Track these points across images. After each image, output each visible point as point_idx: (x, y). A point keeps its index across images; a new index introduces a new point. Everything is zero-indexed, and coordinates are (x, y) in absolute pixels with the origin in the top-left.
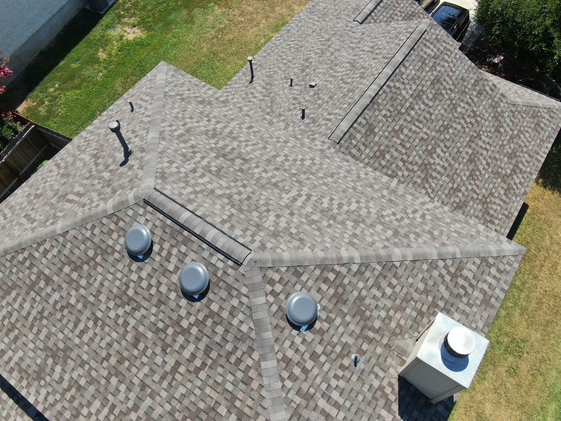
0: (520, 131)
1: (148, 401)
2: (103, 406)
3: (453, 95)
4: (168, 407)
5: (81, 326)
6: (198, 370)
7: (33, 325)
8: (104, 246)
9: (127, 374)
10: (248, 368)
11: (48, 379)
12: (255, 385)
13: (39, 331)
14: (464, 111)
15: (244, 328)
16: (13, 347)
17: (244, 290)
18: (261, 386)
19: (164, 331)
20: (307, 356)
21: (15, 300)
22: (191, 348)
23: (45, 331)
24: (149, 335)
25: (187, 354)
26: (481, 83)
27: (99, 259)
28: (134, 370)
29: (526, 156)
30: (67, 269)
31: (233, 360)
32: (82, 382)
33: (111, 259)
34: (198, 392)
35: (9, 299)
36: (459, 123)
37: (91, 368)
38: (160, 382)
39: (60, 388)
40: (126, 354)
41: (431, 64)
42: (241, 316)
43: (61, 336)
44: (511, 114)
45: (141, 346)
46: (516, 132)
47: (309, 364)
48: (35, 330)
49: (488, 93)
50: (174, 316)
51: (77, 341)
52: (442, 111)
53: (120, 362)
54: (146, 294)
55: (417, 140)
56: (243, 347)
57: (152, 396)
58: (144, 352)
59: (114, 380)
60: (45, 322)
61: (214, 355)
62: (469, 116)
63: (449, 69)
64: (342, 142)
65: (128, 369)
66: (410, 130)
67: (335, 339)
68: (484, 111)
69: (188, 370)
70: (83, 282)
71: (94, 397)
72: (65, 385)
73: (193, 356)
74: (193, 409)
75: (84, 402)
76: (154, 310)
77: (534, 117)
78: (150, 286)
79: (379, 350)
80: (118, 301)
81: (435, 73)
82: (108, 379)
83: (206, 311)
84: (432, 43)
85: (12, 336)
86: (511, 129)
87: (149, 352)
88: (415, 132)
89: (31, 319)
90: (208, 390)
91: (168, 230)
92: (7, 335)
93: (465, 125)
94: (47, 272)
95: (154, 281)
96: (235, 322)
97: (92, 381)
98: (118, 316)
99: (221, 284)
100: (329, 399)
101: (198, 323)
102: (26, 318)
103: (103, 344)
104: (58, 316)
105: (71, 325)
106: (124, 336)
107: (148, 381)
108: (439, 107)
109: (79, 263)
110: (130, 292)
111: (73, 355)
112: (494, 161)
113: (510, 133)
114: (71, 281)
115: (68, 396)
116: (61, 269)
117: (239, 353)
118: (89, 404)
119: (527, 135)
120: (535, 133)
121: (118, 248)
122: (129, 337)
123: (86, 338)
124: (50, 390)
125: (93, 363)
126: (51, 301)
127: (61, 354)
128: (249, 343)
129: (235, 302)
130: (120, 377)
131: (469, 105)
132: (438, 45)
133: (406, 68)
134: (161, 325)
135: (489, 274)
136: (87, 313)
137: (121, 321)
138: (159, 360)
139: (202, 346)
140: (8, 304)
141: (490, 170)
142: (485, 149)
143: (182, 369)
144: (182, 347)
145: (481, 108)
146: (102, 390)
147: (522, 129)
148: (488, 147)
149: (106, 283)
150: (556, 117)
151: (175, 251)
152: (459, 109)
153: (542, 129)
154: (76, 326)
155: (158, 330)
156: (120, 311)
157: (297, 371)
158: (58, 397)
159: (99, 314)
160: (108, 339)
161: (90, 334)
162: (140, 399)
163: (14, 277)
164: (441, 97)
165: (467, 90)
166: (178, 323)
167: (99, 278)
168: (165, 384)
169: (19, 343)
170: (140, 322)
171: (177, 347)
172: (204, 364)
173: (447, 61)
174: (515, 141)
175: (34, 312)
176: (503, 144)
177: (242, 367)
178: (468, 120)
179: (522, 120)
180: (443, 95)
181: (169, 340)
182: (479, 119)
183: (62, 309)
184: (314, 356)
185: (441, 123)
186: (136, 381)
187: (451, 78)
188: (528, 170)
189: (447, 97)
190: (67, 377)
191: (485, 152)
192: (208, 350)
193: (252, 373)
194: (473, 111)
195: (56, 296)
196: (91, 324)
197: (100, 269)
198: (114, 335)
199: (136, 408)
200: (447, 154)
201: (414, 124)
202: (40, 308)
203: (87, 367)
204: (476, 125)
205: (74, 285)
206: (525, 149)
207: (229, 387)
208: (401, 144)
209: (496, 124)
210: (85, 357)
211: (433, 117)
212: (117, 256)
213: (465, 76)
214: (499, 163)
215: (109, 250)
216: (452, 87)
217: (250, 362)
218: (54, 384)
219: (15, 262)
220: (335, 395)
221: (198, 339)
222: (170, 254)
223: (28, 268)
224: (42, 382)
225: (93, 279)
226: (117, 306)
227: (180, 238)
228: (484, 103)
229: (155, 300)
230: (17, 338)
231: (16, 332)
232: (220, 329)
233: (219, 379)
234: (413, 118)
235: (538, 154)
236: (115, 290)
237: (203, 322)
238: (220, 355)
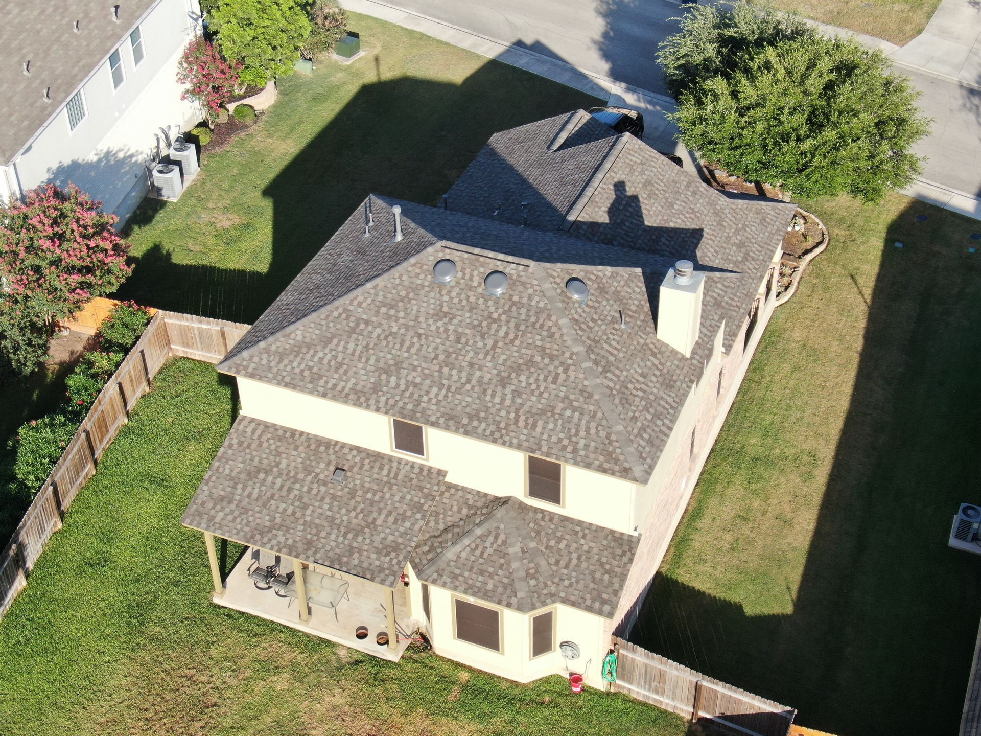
0: (744, 225)
1: (478, 373)
2: (440, 389)
3: (667, 195)
4: (495, 372)
5: (407, 344)
6: (512, 342)
7: (360, 357)
8: (414, 286)
9: (456, 362)
10: (550, 327)
11: (385, 389)
12: (557, 336)
13: (368, 360)
14: (681, 208)
15: (541, 305)
16: (344, 378)
17: (535, 282)
18: (562, 335)
19: (480, 325)
20: (588, 319)
21: (338, 345)
22: (504, 328)
23: (373, 358)
24: (468, 331)
25: (501, 333)
26: (693, 185)
27: (411, 295)
28: (461, 357)
29: (756, 246)
30: (384, 310)
31: (537, 326)
32: (418, 380)
33: (422, 292)
34: (516, 354)
35: (332, 346)
36: (679, 218)
37: (423, 369)
38: (485, 358)
39: (398, 391)
40: (451, 350)
41: (639, 170)
42: (537, 298)
43: (389, 356)
44: (732, 211)
45: (463, 340)
46: (740, 226)
47: (591, 324)
48: (364, 360)
49: (703, 193)
50: (486, 314)
51: (406, 355)
52: (659, 208)
53: (448, 356)
54: (459, 306)
55: (641, 231)
56: (544, 316)
57: (480, 369)
58: (467, 343)
59: (446, 370)
60: (371, 351)
61: (522, 327)
62: (687, 212)
63: (658, 174)
64: (571, 231)
65: (456, 359)
66: (632, 223)
67: (605, 313)
68: (702, 208)
69: (505, 344)
70: (401, 314)
71: (431, 387)
72: (403, 387)
73: (507, 334)
74: (515, 365)
75: (423, 393)
76: (468, 315)
77: (758, 214)
78: (461, 301)
79: (639, 323)
80: (436, 318)
81: (645, 177)
82: (440, 371)
83: (510, 303)
84: (636, 152)
85: (341, 371)
86: (734, 223)
87: (471, 342)
88: (636, 225)
89: (357, 353)
90: (523, 351)
91: (466, 261)
92: (336, 372)
93: (685, 220)
94: (365, 317)
95: (463, 296)
96: (533, 303)
97: (425, 377)
98: (438, 328)
99: (517, 283)
100: (610, 345)
101: (504, 312)
102: (353, 354)
103: (430, 349)
104: (384, 343)
105: (397, 346)
106: (447, 338)
107: (475, 361)
108: (656, 205)
109: (394, 302)
110: (445, 309)
111: (404, 365)
112: (722, 249)
113: (734, 226)
114: (389, 317)
115: (407, 394)
116: (378, 312)
117: (541, 321)
118: (427, 393)
119: (753, 228)
120: (761, 227)
121: (427, 283)
122: (452, 338)
123: (413, 350)
124: (389, 396)
125: (423, 365)
126: (375, 335)
127: (393, 368)
128: (546, 312)
129: (530, 291)
130: (450, 366)
131: (686, 203)
132: (642, 154)
133: (616, 173)
134: (476, 323)
135: (717, 287)
136: (411, 333)
137: (442, 330)
138: (480, 344)
139: (512, 325)
140: (331, 350)
141: (720, 256)
142: (711, 239)
143: (500, 344)
144: (497, 331)
145: (698, 205)
146: (437, 379)
147: (746, 223)
148: (713, 238)
149: (422, 309)
150: (783, 213)
151: (476, 273)
152: (675, 206)
153: (769, 224)
154: (402, 345)
155: (474, 327)
156: (440, 324)
157: (583, 326)
158: (397, 398)
159: (421, 331)
160: (434, 345)
161: (417, 346)
162: (470, 375)
163: (332, 330)
164: (655, 197)
165: (680, 190)
166: (490, 317)
167: (415, 308)
168: (489, 358)
169: (350, 373)
170: (459, 325)
171: (492, 332)
172: (516, 337)
173: (654, 167)
174: (741, 233)
175: (360, 348)
176: (728, 236)
177: (545, 328)
178: (687, 215)
179: (744, 216)
180: (657, 195)
181: (485, 330)
182: (698, 214)
183: (386, 338)
184: (593, 320)
185: (660, 217)
186: (464, 364)
187: (662, 181)
188: (761, 257)
189: (661, 196)
190: (403, 382)
191: (710, 242)
192: (517, 327)
193: (554, 329)
194: (690, 208)
195: (379, 331)
196: (415, 340)
197: (413, 302)
198: (438, 341)
199: (469, 381)
200: (672, 243)
201: (635, 219)
202: (365, 343)
203: (419, 369)
204: (696, 219)
205: (394, 318)
206: (753, 241)
207: (539, 343)
208: (625, 234)
209: (717, 219)
210: (416, 363)
211: (651, 213)
212: (427, 289)
213: (676, 179)
214: (727, 251)
215: (419, 287)
216: (665, 188)
217: (550, 324)
218: (392, 391)
219: (331, 318)
220: (613, 343)
221: (508, 322)
222: (472, 276)
223: (345, 319)
224: (380, 393)
225: (409, 310)
226: (436, 321)
227: (478, 264)
228: (701, 201)
229: (467, 308)
230: (346, 372)
231: (345, 367)
232: (523, 311)
233: (530, 341)
234: (632, 213)
235: (769, 245)
236: (431, 312)
237: (510, 310)
238: (527, 327)
